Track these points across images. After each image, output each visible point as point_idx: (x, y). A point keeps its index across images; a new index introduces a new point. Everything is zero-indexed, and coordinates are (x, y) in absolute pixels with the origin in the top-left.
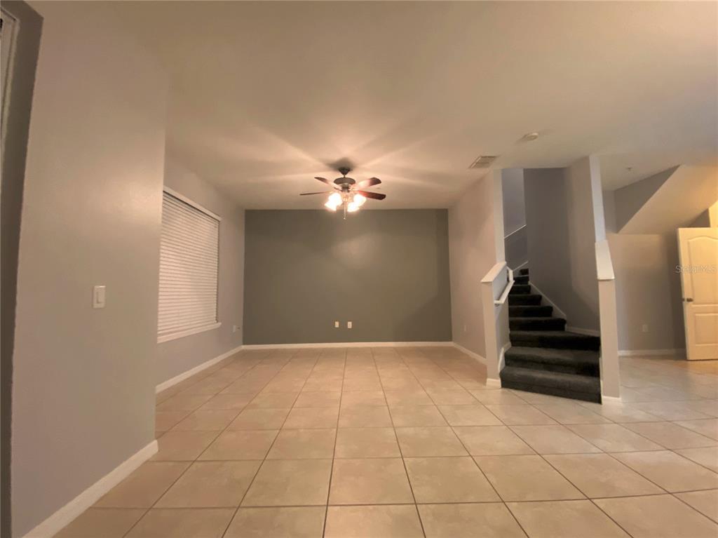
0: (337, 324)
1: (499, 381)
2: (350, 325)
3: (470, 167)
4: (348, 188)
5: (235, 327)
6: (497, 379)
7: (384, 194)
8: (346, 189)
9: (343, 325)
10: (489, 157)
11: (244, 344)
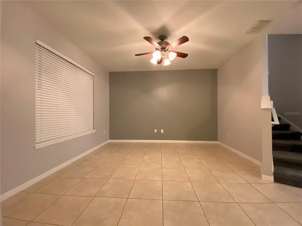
0: (156, 131)
1: (273, 177)
2: (162, 131)
3: (246, 33)
4: (164, 48)
5: (104, 131)
6: (271, 176)
7: (187, 53)
8: (163, 49)
9: (159, 131)
10: (266, 21)
11: (110, 139)
